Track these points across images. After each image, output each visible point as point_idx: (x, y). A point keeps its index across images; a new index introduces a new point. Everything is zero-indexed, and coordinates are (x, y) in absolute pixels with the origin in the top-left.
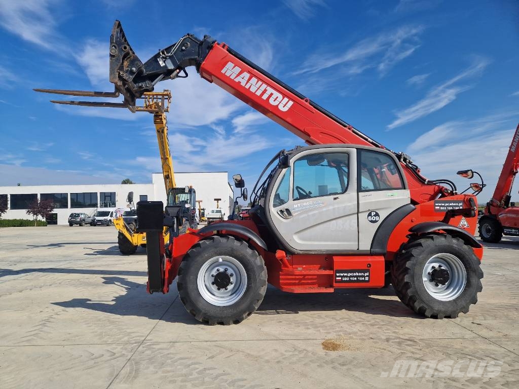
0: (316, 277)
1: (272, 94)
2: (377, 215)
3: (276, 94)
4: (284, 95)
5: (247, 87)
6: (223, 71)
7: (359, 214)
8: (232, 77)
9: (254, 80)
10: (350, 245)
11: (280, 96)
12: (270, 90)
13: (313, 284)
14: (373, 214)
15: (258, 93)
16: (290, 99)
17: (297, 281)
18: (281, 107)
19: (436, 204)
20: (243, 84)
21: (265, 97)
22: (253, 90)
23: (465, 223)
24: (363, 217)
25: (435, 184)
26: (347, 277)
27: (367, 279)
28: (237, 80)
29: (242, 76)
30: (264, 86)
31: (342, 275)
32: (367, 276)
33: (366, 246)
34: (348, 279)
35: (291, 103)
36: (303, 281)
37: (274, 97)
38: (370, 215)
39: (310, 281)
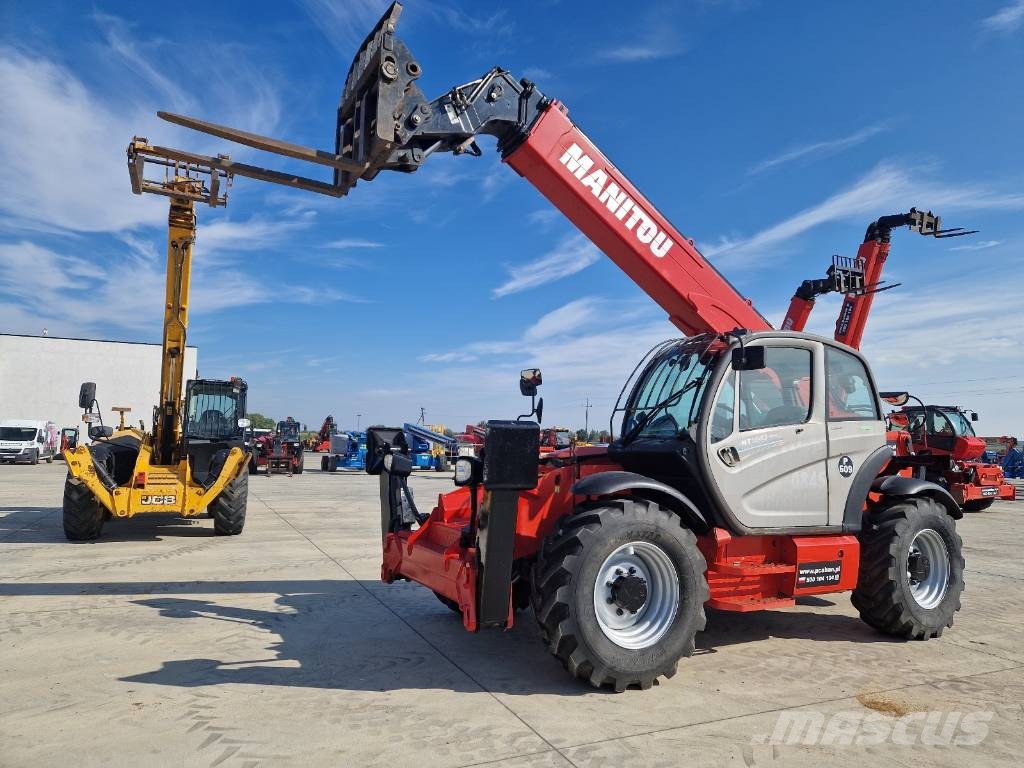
0: (757, 579)
1: (640, 222)
2: (850, 463)
3: (648, 222)
4: (661, 228)
5: (602, 199)
6: (564, 160)
7: (829, 461)
8: (579, 175)
9: (613, 188)
10: (814, 518)
11: (654, 228)
12: (639, 214)
13: (754, 592)
14: (846, 460)
16: (669, 235)
17: (732, 589)
18: (654, 248)
20: (596, 191)
21: (630, 225)
22: (612, 206)
24: (833, 463)
26: (813, 575)
27: (837, 577)
28: (586, 182)
29: (594, 175)
30: (629, 204)
31: (807, 572)
32: (838, 573)
33: (837, 520)
36: (741, 588)
37: (644, 226)
38: (841, 463)
39: (750, 588)
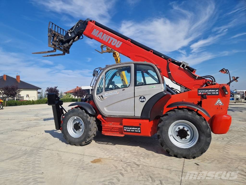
0: (118, 128)
1: (112, 40)
2: (144, 98)
3: (114, 40)
4: (118, 40)
5: (102, 39)
6: (92, 34)
7: (135, 98)
8: (96, 36)
9: (105, 35)
10: (130, 114)
11: (116, 40)
12: (112, 38)
13: (116, 132)
14: (142, 97)
15: (107, 41)
16: (121, 41)
17: (110, 130)
18: (117, 46)
19: (199, 91)
20: (100, 38)
21: (109, 42)
22: (104, 40)
23: (220, 102)
24: (137, 99)
25: (204, 79)
26: (129, 129)
28: (98, 36)
29: (99, 34)
30: (109, 37)
32: (139, 130)
33: (138, 114)
34: (130, 130)
35: (121, 43)
36: (112, 130)
37: (113, 41)
38: (141, 98)
39: (115, 130)
